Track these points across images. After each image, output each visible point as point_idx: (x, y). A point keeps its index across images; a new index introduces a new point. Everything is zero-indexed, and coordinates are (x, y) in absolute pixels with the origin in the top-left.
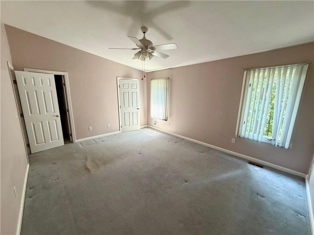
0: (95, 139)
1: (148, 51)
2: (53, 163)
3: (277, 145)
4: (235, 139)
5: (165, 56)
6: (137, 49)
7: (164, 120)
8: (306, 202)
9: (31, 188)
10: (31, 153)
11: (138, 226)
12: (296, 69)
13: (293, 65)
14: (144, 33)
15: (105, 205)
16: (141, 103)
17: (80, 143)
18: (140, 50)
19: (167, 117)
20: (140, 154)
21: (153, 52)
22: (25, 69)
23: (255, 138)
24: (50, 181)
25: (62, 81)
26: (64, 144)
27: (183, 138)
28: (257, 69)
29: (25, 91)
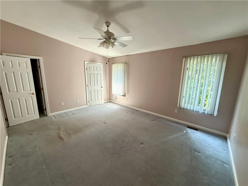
0: (66, 112)
1: (111, 41)
2: (30, 134)
3: (207, 113)
4: (177, 110)
5: (124, 45)
6: (102, 39)
7: (123, 96)
8: (228, 154)
9: (10, 157)
10: (9, 126)
11: (106, 183)
12: (219, 57)
13: (218, 55)
14: (108, 26)
15: (78, 167)
16: (104, 82)
17: (53, 116)
18: (105, 40)
19: (125, 93)
20: (105, 124)
21: (115, 42)
22: (3, 53)
23: (192, 109)
24: (28, 150)
25: (37, 64)
26: (39, 118)
27: (138, 110)
28: (192, 57)
29: (4, 72)
